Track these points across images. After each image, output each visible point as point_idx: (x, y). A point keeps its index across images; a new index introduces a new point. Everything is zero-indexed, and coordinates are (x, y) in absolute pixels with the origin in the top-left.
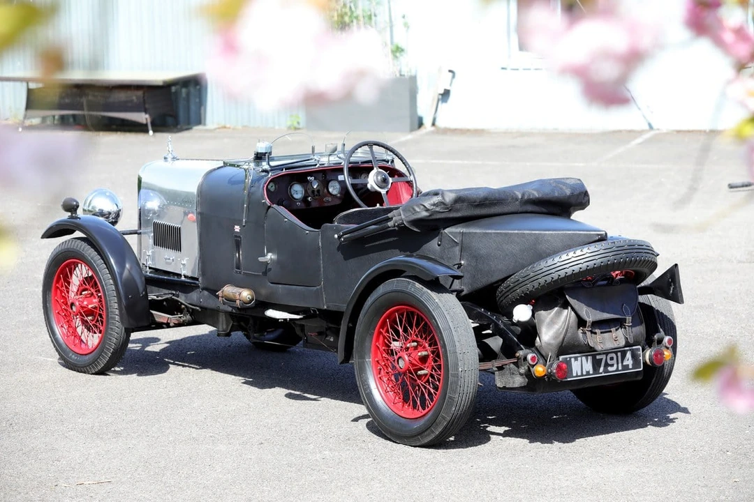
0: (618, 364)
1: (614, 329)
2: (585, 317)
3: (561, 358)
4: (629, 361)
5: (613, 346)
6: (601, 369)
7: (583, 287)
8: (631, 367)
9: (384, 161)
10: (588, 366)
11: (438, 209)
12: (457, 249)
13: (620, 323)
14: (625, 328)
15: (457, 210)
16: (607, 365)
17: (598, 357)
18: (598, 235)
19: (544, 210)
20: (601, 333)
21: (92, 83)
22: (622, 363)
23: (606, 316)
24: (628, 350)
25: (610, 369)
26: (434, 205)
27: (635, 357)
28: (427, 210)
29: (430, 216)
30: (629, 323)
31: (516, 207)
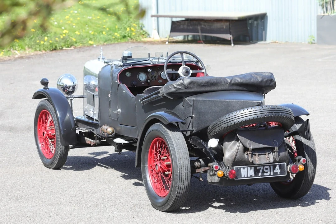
0: (270, 171)
1: (268, 153)
2: (248, 146)
3: (234, 167)
4: (278, 170)
5: (266, 162)
6: (260, 174)
7: (249, 130)
8: (279, 173)
9: (192, 61)
10: (251, 172)
11: (180, 87)
12: (191, 108)
13: (272, 150)
14: (275, 153)
15: (191, 88)
16: (263, 172)
18: (258, 103)
19: (245, 89)
20: (259, 155)
21: (203, 18)
22: (273, 171)
23: (262, 146)
24: (277, 165)
25: (265, 174)
26: (178, 85)
27: (281, 168)
28: (175, 88)
29: (176, 91)
30: (277, 150)
31: (226, 87)
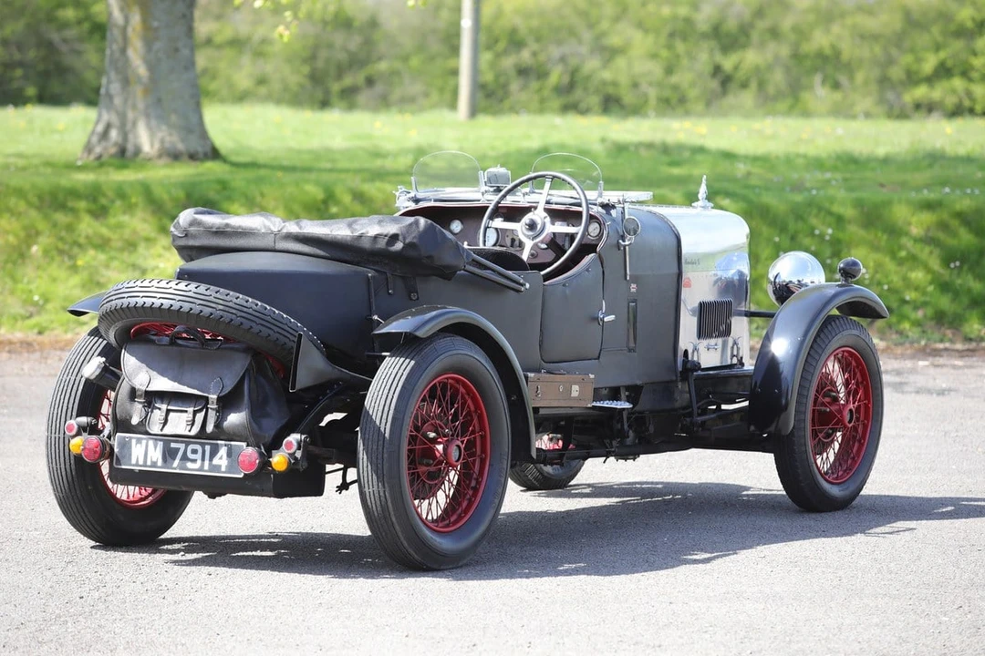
0: (203, 459)
1: (193, 408)
2: (134, 382)
4: (222, 460)
6: (176, 463)
7: (155, 343)
8: (223, 469)
10: (155, 454)
14: (208, 411)
16: (185, 458)
17: (173, 445)
20: (168, 410)
22: (211, 459)
23: (177, 387)
24: (222, 445)
25: (190, 465)
27: (233, 455)
30: (213, 403)
31: (268, 242)
